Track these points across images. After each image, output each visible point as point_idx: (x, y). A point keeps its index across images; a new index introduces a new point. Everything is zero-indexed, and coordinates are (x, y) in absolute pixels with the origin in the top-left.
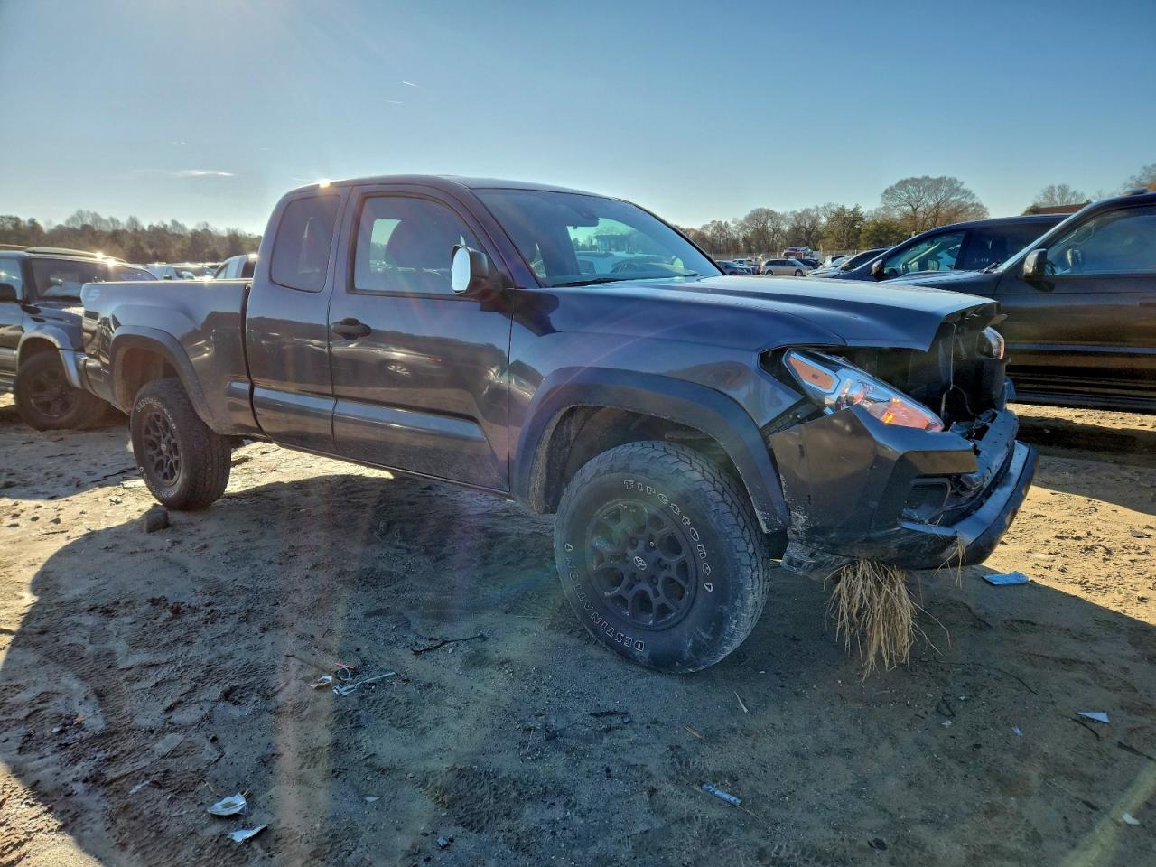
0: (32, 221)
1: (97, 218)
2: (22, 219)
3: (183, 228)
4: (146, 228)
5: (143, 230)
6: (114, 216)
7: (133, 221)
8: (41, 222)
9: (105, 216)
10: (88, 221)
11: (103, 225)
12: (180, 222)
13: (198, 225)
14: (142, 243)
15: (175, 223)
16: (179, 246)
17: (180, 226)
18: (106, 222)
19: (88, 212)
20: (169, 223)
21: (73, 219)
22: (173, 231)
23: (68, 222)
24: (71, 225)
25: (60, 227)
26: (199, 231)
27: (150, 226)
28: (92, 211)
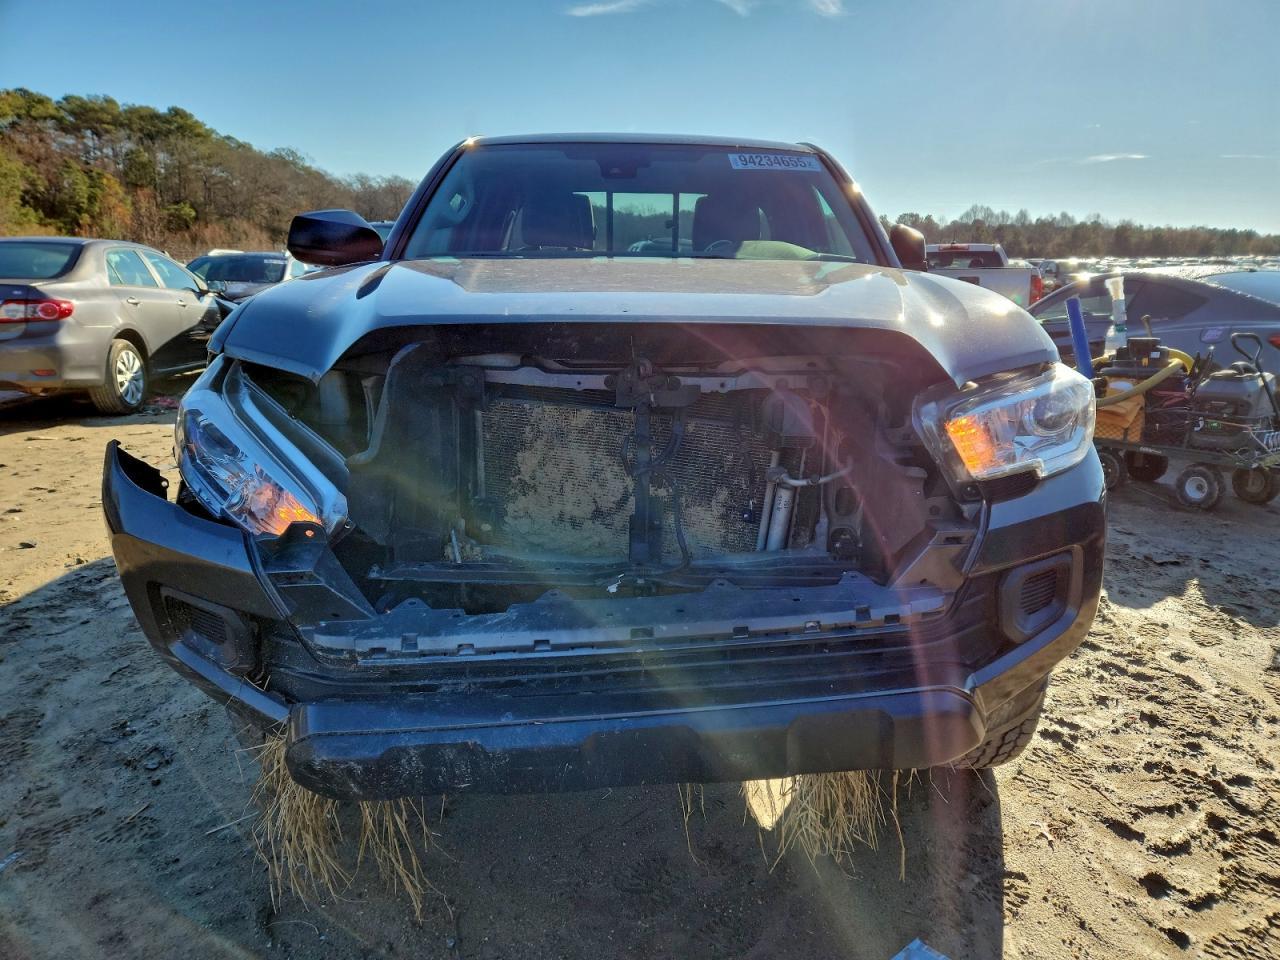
0: (929, 218)
1: (989, 213)
2: (921, 216)
3: (1071, 220)
4: (1034, 221)
5: (1030, 225)
6: (1006, 211)
7: (1023, 215)
8: (935, 219)
9: (997, 211)
10: (980, 216)
11: (994, 220)
12: (1070, 214)
13: (1088, 217)
14: (1021, 238)
15: (1064, 216)
16: (1058, 240)
17: (1069, 219)
18: (997, 217)
19: (982, 207)
20: (1057, 215)
21: (967, 215)
22: (1061, 225)
23: (962, 218)
24: (965, 221)
25: (954, 223)
26: (1089, 223)
27: (1038, 220)
28: (986, 206)
